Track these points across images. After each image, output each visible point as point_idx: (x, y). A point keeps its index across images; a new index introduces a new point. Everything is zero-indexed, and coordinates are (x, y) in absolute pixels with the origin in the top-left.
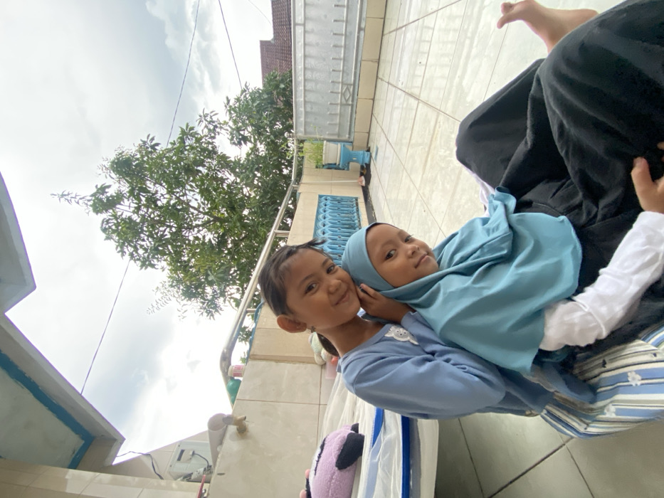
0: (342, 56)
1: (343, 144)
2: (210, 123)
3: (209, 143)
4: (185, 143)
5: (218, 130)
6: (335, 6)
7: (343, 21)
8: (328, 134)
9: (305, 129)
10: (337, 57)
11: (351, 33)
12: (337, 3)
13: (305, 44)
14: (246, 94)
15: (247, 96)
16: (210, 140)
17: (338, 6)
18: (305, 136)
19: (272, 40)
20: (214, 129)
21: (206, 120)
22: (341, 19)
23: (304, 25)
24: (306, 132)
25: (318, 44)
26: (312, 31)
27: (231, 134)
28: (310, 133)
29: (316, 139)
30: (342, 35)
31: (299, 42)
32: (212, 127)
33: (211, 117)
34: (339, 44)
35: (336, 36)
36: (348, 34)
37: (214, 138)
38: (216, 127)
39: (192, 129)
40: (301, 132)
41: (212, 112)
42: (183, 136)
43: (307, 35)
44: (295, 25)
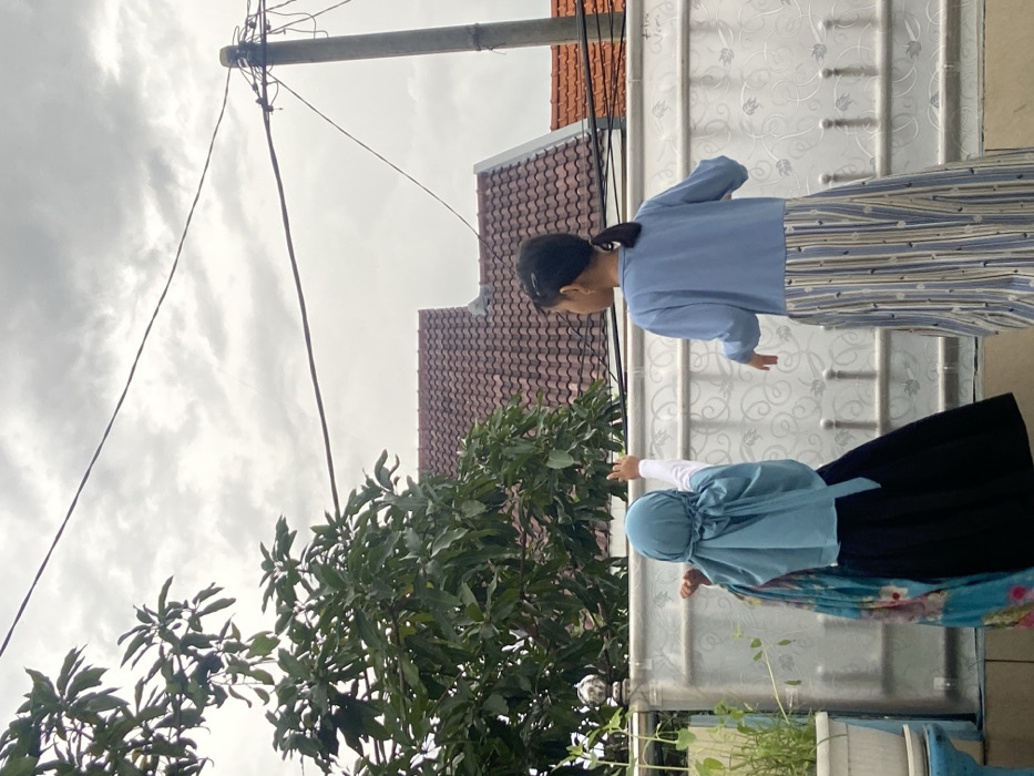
1: (928, 727)
2: (182, 647)
3: (161, 747)
4: (37, 753)
5: (219, 679)
6: (828, 124)
8: (827, 677)
9: (692, 656)
12: (839, 115)
14: (376, 507)
15: (381, 514)
16: (169, 734)
17: (839, 123)
18: (693, 691)
19: (476, 304)
20: (201, 675)
21: (167, 636)
24: (694, 675)
27: (287, 694)
28: (724, 678)
29: (768, 708)
32: (189, 666)
33: (194, 623)
37: (193, 719)
38: (211, 664)
39: (93, 677)
40: (673, 672)
41: (203, 596)
42: (38, 717)
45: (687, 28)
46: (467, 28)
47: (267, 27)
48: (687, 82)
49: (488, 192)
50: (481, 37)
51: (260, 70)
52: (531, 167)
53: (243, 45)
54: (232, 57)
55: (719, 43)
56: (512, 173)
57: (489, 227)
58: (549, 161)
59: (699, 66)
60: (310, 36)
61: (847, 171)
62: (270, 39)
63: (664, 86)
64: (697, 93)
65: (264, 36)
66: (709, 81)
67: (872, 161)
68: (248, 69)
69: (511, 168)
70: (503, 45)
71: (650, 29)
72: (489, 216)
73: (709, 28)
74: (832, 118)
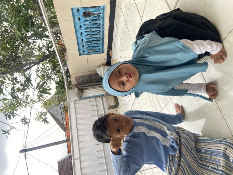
0: (106, 168)
6: (96, 145)
7: (102, 150)
10: (103, 170)
11: (108, 155)
13: (81, 168)
22: (101, 149)
23: (80, 158)
25: (89, 166)
26: (85, 160)
30: (103, 157)
31: (77, 168)
34: (102, 162)
35: (100, 159)
36: (106, 156)
43: (82, 163)
44: (74, 160)
45: (78, 136)
46: (54, 143)
47: (26, 147)
48: (78, 142)
49: (59, 165)
50: (56, 143)
51: (25, 153)
52: (65, 160)
53: (23, 150)
54: (21, 152)
55: (82, 137)
56: (63, 161)
57: (60, 170)
58: (67, 159)
59: (80, 140)
60: (32, 147)
61: (99, 150)
62: (27, 148)
63: (76, 143)
64: (80, 143)
65: (26, 148)
66: (81, 142)
67: (102, 149)
68: (23, 153)
69: (62, 161)
70: (59, 144)
71: (73, 137)
72: (60, 168)
73: (81, 135)
74: (96, 144)
